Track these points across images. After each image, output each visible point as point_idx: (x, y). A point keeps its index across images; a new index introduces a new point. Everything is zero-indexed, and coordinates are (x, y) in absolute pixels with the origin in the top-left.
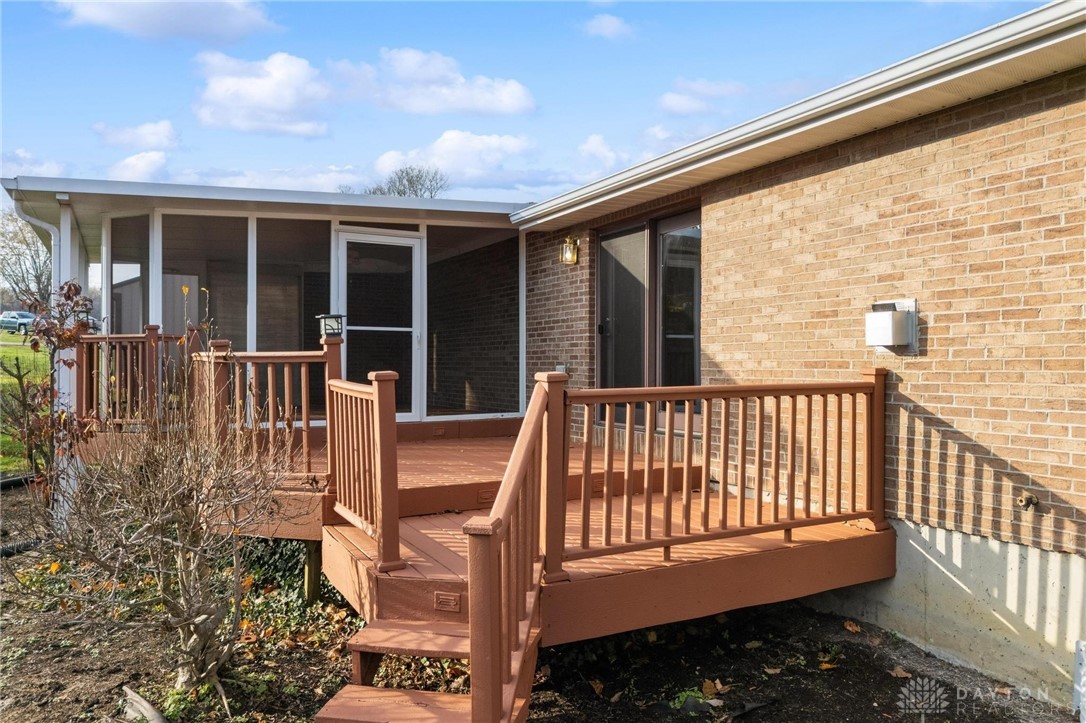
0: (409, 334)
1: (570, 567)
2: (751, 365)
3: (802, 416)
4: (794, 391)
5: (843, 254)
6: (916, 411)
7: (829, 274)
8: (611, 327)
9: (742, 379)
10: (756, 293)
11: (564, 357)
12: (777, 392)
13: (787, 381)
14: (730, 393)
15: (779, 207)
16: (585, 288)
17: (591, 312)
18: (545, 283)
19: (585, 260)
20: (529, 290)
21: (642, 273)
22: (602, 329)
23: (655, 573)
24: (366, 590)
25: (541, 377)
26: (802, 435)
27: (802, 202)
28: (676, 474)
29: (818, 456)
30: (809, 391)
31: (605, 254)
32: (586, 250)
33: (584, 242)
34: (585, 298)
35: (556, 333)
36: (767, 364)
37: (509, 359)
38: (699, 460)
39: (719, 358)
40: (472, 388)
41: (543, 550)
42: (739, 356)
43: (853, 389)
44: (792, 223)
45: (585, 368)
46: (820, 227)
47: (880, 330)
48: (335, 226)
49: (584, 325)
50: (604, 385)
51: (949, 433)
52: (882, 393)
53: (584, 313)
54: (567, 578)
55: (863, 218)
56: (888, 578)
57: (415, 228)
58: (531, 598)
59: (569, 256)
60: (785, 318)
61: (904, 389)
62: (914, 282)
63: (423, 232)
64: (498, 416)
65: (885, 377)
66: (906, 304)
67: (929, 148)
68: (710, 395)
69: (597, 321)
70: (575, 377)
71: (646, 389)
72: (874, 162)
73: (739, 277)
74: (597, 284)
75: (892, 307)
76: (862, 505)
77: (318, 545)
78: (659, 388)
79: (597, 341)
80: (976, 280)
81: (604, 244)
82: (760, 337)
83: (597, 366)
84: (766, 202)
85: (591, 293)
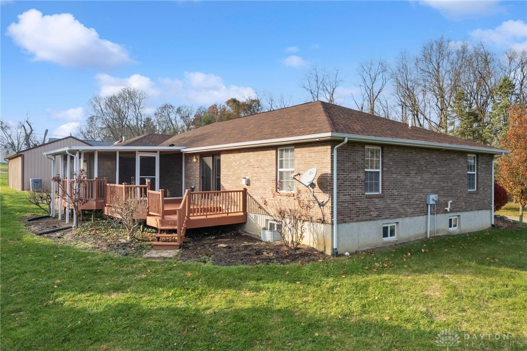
0: (155, 178)
1: (191, 218)
2: (228, 187)
3: (236, 196)
4: (234, 192)
5: (241, 168)
6: (249, 195)
7: (239, 171)
8: (205, 177)
9: (227, 189)
10: (229, 173)
11: (194, 184)
12: (231, 192)
13: (234, 190)
14: (226, 192)
15: (233, 158)
16: (198, 168)
17: (200, 173)
18: (189, 165)
19: (199, 161)
20: (185, 167)
21: (211, 166)
22: (202, 178)
23: (204, 219)
24: (159, 223)
25: (187, 190)
26: (233, 198)
27: (236, 158)
28: (217, 208)
29: (238, 204)
30: (237, 191)
31: (203, 160)
32: (199, 159)
33: (198, 157)
34: (199, 170)
35: (192, 178)
36: (231, 187)
37: (180, 183)
38: (221, 206)
39: (223, 185)
40: (169, 191)
41: (187, 215)
42: (227, 185)
43: (240, 191)
44: (234, 161)
45: (198, 186)
46: (238, 163)
47: (244, 182)
48: (137, 152)
49: (198, 176)
50: (203, 191)
51: (253, 198)
52: (245, 192)
53: (198, 173)
54: (190, 219)
55: (243, 163)
56: (246, 223)
57: (156, 152)
58: (185, 221)
59: (195, 160)
60: (233, 178)
61: (248, 191)
62: (249, 174)
63: (158, 153)
64: (177, 198)
65: (245, 190)
66: (247, 178)
67: (251, 153)
68: (223, 192)
69: (201, 176)
70: (196, 188)
71: (211, 191)
72: (245, 153)
73: (227, 170)
74: (201, 167)
75: (245, 178)
76: (241, 210)
77: (146, 220)
78: (201, 192)
79: (201, 180)
80: (255, 175)
81: (203, 158)
82: (230, 182)
83: (201, 186)
84: (231, 156)
85: (200, 169)
